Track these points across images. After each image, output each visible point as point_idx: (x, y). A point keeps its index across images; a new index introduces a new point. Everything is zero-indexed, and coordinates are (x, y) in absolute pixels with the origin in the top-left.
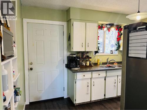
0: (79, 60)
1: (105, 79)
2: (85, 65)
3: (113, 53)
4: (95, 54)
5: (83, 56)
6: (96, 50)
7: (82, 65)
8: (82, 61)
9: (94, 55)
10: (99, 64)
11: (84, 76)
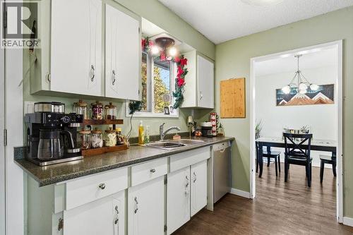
0: (78, 125)
1: (166, 182)
2: (101, 145)
3: (169, 114)
4: (131, 113)
5: (95, 114)
6: (137, 98)
7: (91, 147)
8: (93, 133)
9: (128, 115)
10: (143, 139)
11: (102, 187)
